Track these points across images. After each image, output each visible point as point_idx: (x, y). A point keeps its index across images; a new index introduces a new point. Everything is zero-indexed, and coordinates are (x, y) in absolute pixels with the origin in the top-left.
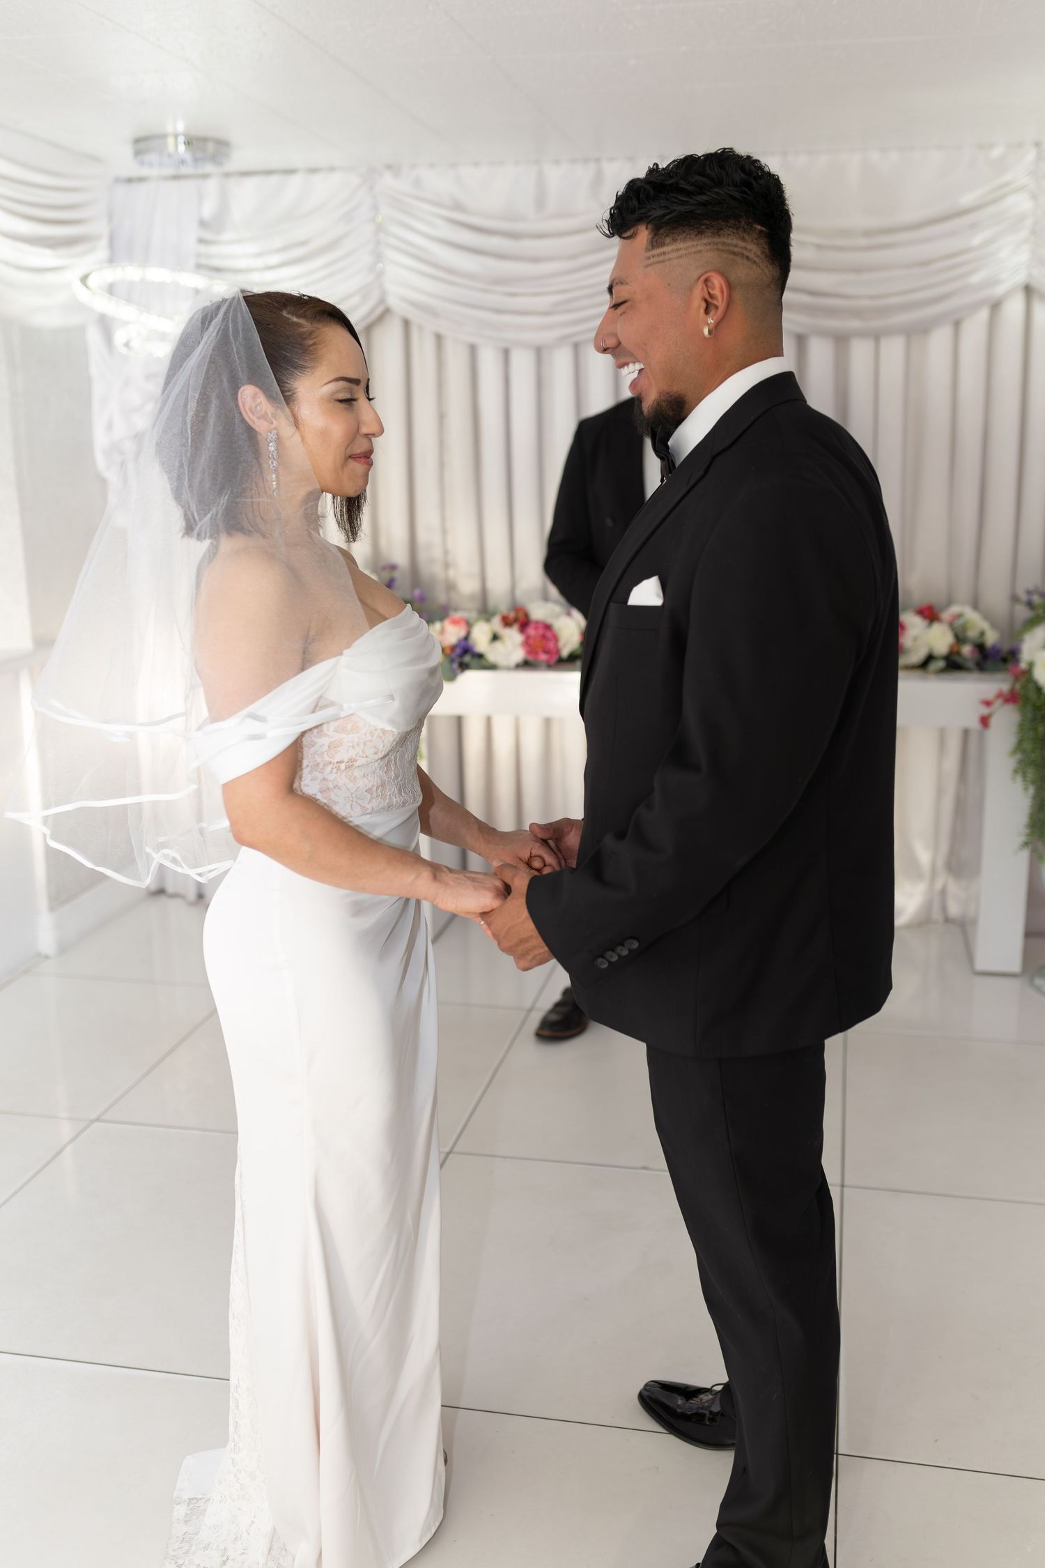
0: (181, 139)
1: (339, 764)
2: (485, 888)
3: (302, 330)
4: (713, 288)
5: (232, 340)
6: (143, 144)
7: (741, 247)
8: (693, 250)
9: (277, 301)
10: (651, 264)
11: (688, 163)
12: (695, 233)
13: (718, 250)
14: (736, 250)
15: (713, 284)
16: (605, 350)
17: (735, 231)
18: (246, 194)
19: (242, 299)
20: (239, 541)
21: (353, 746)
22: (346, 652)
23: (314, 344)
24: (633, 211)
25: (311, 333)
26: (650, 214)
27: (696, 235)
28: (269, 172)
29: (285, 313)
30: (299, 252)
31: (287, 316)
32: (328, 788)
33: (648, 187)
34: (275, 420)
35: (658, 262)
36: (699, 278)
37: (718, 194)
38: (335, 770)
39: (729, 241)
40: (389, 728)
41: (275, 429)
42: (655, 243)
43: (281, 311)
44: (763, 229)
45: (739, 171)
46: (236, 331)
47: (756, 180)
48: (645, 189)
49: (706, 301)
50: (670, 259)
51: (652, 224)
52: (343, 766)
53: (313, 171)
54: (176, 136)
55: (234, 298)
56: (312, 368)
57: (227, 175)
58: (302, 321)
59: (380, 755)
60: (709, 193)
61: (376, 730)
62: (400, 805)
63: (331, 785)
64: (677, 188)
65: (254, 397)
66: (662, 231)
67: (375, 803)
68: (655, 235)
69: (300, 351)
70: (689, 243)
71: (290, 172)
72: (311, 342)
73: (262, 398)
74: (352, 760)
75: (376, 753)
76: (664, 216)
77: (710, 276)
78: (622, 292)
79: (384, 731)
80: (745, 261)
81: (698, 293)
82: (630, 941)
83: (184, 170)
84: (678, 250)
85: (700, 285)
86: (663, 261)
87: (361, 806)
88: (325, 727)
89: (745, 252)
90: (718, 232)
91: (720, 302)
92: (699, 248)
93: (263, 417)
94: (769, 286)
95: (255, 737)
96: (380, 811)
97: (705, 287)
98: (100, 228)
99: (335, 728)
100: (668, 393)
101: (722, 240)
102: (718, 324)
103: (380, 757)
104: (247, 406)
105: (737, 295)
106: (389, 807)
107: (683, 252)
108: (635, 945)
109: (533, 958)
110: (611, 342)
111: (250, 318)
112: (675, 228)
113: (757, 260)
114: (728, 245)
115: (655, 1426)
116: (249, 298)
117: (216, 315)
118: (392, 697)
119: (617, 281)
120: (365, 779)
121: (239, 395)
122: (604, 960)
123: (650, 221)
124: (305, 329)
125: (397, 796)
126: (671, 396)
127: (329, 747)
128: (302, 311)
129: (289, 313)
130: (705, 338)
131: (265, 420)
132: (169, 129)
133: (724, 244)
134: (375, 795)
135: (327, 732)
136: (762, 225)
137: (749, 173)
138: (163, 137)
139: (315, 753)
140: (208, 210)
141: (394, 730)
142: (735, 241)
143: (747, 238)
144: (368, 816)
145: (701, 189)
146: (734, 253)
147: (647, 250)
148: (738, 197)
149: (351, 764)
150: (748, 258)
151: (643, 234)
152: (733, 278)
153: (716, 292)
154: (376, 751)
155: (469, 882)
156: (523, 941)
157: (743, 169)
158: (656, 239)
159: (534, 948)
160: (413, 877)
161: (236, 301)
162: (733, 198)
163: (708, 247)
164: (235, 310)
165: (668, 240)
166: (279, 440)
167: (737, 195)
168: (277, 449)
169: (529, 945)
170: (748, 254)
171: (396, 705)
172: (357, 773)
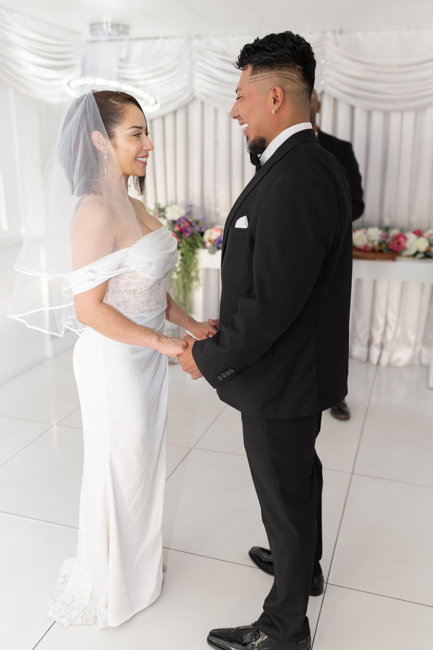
0: (110, 25)
1: (130, 291)
2: (179, 345)
3: (117, 107)
4: (277, 93)
5: (88, 112)
6: (94, 27)
7: (290, 75)
8: (269, 76)
9: (107, 94)
10: (251, 82)
11: (271, 38)
12: (270, 69)
13: (280, 76)
14: (288, 76)
15: (277, 91)
16: (235, 118)
17: (287, 68)
18: (138, 48)
19: (92, 94)
20: (92, 197)
21: (136, 284)
22: (133, 245)
23: (123, 113)
24: (246, 59)
25: (121, 108)
26: (252, 59)
27: (270, 70)
28: (148, 38)
29: (110, 100)
30: (159, 72)
31: (111, 101)
32: (125, 301)
33: (252, 48)
34: (107, 145)
35: (254, 81)
36: (271, 89)
37: (281, 52)
38: (128, 294)
39: (285, 73)
40: (150, 277)
41: (107, 149)
42: (254, 73)
43: (109, 99)
44: (300, 67)
45: (291, 42)
46: (90, 108)
47: (298, 46)
48: (251, 49)
49: (274, 99)
50: (259, 80)
51: (253, 64)
52: (131, 292)
53: (166, 38)
54: (107, 23)
55: (89, 94)
56: (122, 123)
57: (131, 39)
58: (117, 103)
59: (147, 288)
60: (277, 51)
61: (145, 278)
62: (156, 309)
63: (126, 300)
64: (264, 49)
65: (98, 136)
66: (257, 67)
67: (145, 308)
68: (254, 69)
69: (117, 116)
70: (268, 73)
71: (156, 38)
72: (121, 112)
73: (101, 136)
74: (135, 290)
75: (145, 287)
76: (258, 61)
77: (276, 88)
78: (241, 93)
79: (148, 279)
80: (291, 81)
81: (271, 95)
82: (230, 369)
83: (112, 37)
84: (263, 76)
85: (272, 92)
86: (256, 81)
87: (139, 309)
88: (124, 275)
89: (292, 78)
90: (280, 68)
91: (280, 99)
92: (272, 75)
93: (103, 144)
94: (302, 92)
95: (91, 280)
96: (147, 311)
97: (274, 92)
98: (79, 62)
99: (128, 277)
100: (258, 137)
101: (282, 72)
102: (279, 109)
103: (147, 289)
104: (96, 139)
105: (288, 96)
106: (151, 310)
107: (265, 77)
108: (233, 371)
109: (196, 375)
110: (236, 115)
111: (95, 102)
112: (262, 66)
113: (297, 81)
114: (284, 74)
115: (254, 565)
116: (96, 94)
117: (82, 101)
118: (151, 264)
119: (238, 89)
120: (141, 298)
121: (92, 136)
122: (221, 377)
123: (252, 63)
124: (119, 106)
125: (155, 306)
126: (259, 138)
127: (126, 284)
128: (117, 99)
129: (112, 100)
130: (273, 114)
131: (103, 146)
132: (104, 20)
133: (283, 74)
134: (145, 305)
135: (125, 278)
136: (300, 66)
137: (295, 43)
138: (101, 24)
139: (120, 286)
140: (123, 54)
141: (152, 278)
142: (287, 73)
143: (293, 71)
144: (142, 314)
145: (274, 49)
146: (287, 78)
147: (251, 76)
148: (289, 53)
149: (135, 291)
150: (293, 80)
151: (250, 68)
152: (286, 89)
153: (278, 95)
154: (145, 286)
155: (172, 342)
156: (190, 368)
157: (293, 41)
158: (253, 71)
159: (196, 370)
160: (149, 339)
161: (90, 95)
162: (287, 53)
163: (275, 75)
164: (89, 99)
165: (259, 72)
166: (109, 155)
167: (289, 52)
168: (108, 158)
169: (193, 369)
170: (293, 78)
171: (154, 267)
172: (138, 295)
